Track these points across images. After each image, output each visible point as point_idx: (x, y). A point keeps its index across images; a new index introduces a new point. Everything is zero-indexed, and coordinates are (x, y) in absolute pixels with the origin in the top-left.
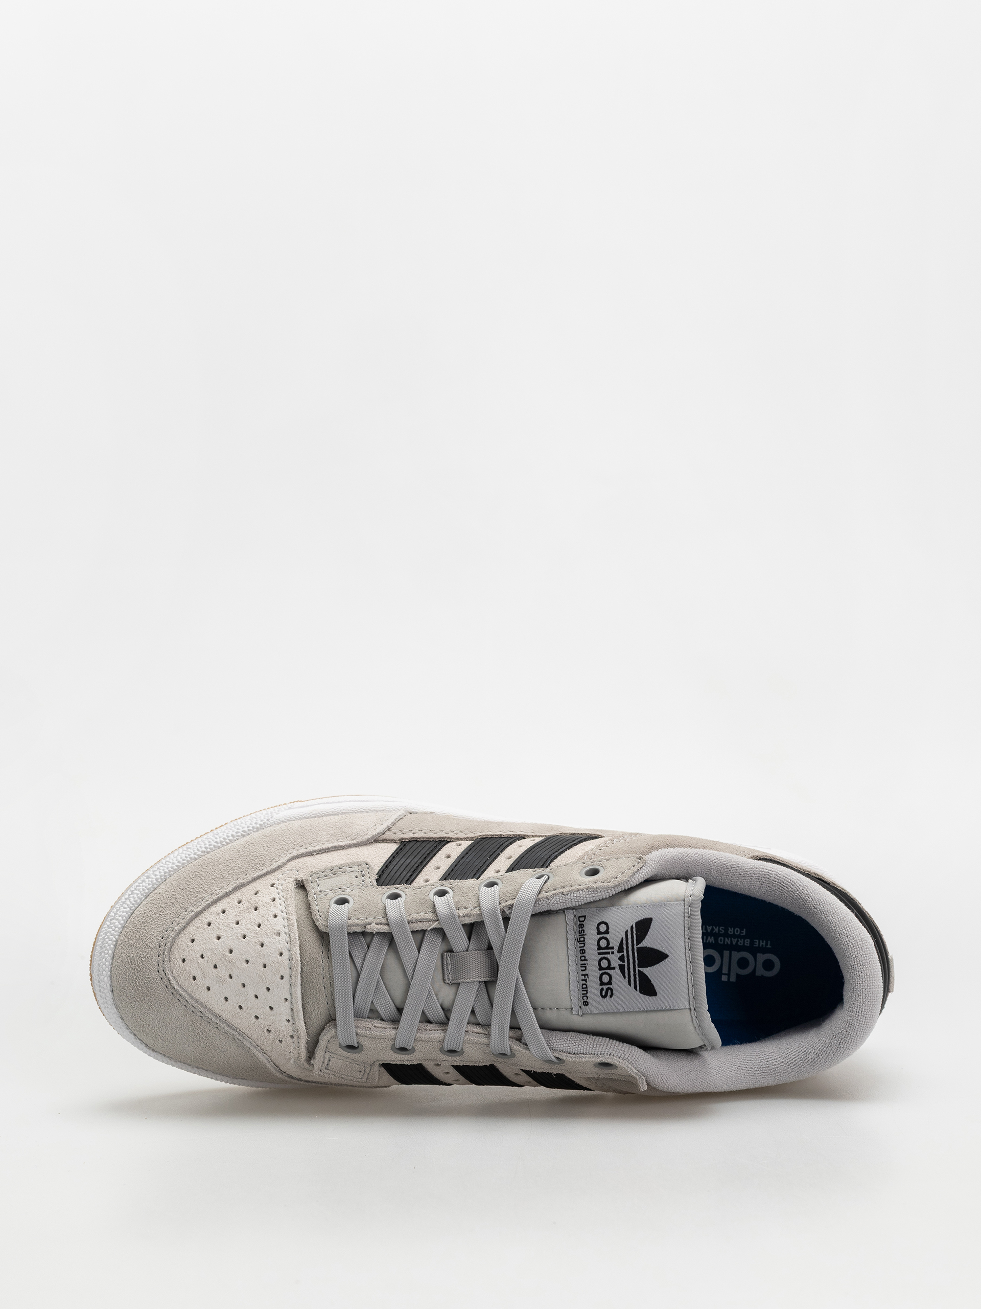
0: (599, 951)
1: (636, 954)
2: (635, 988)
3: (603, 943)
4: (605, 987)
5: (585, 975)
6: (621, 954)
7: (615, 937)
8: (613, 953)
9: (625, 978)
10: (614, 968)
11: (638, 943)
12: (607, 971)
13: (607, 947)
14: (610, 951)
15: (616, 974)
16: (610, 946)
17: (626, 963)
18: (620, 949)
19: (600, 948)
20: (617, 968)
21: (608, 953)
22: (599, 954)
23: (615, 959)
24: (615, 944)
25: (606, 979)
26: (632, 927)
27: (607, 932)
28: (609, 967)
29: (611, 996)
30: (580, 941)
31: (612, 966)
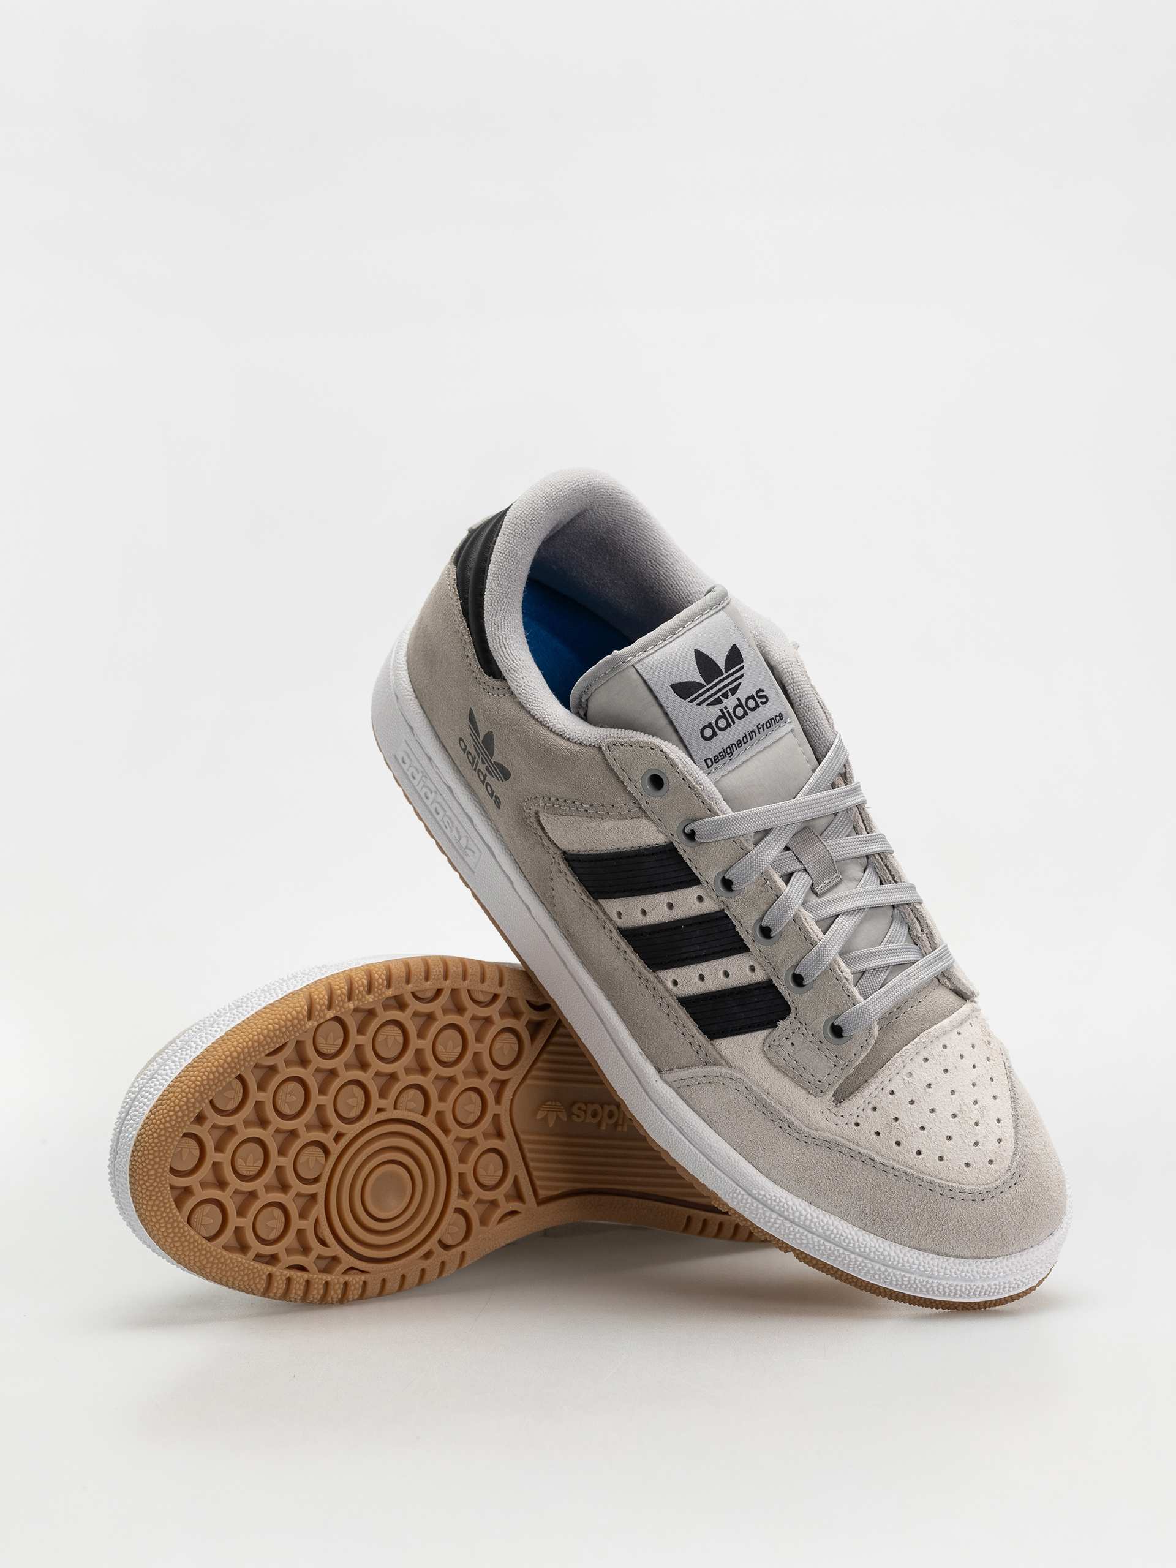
0: (732, 724)
1: (714, 683)
2: (742, 668)
3: (722, 723)
4: (759, 701)
5: (759, 729)
6: (722, 698)
7: (711, 713)
8: (726, 708)
9: (740, 684)
10: (738, 699)
11: (702, 686)
12: (744, 706)
13: (724, 717)
14: (725, 711)
15: (742, 694)
16: (721, 714)
17: (727, 689)
18: (718, 701)
19: (729, 725)
20: (737, 695)
21: (728, 712)
22: (734, 723)
23: (730, 703)
24: (716, 710)
25: (752, 704)
26: (691, 701)
27: (710, 725)
28: (740, 705)
29: (763, 691)
30: (731, 752)
31: (737, 702)
